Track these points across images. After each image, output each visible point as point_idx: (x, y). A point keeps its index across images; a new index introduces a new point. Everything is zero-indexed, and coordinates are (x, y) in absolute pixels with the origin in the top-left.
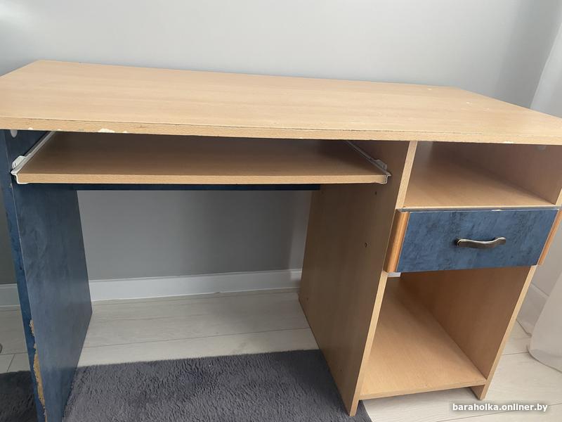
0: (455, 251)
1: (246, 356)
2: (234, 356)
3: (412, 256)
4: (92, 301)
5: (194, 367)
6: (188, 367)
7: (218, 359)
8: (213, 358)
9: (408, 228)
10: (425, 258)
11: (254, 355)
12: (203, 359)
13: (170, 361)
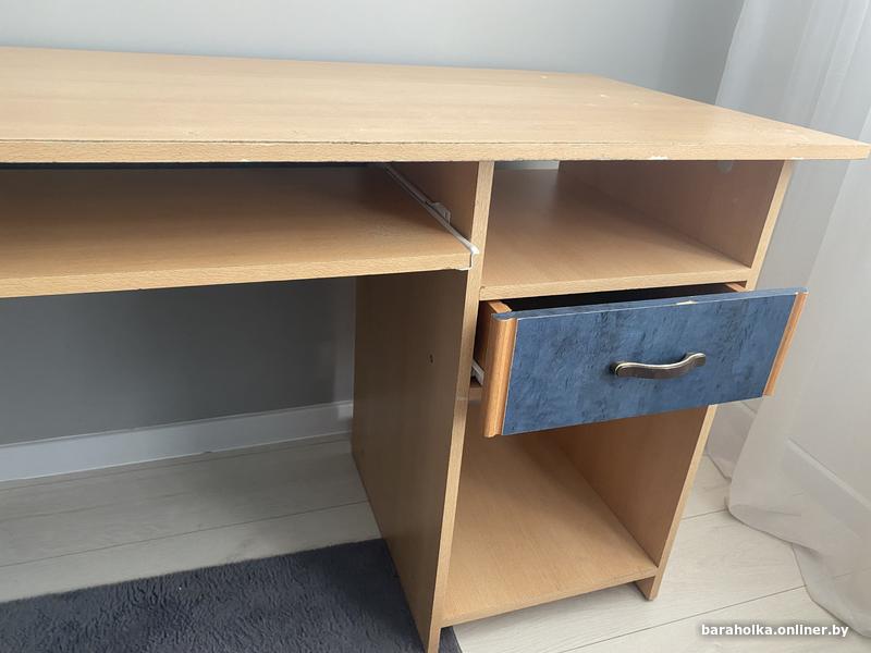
0: (612, 385)
1: (249, 563)
2: (226, 565)
3: (529, 401)
5: (149, 594)
6: (139, 596)
7: (196, 575)
8: (188, 572)
10: (555, 403)
11: (263, 560)
12: (168, 577)
13: (105, 587)
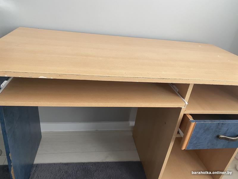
0: (217, 141)
4: (42, 131)
6: (82, 167)
7: (95, 164)
9: (194, 130)
10: (201, 143)
12: (88, 163)
